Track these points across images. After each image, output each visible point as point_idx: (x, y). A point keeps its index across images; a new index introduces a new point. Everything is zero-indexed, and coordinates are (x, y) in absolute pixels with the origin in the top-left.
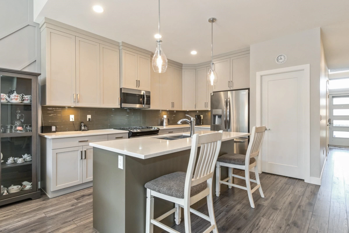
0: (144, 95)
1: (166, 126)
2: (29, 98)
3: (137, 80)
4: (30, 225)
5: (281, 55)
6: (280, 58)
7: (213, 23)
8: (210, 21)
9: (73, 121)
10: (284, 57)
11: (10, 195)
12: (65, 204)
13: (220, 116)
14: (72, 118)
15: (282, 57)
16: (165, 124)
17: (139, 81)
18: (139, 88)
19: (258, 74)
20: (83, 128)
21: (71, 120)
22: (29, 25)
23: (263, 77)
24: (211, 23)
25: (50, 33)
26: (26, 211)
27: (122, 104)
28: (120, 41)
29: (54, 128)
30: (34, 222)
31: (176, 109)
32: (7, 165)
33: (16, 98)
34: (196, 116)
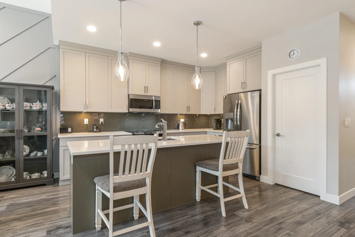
0: (153, 100)
1: (182, 129)
2: (46, 105)
3: (145, 86)
4: (31, 202)
5: (294, 50)
6: (292, 53)
7: (198, 26)
8: (195, 24)
9: (87, 124)
10: (297, 51)
11: (31, 179)
12: (66, 192)
13: (232, 120)
14: (86, 121)
15: (295, 52)
16: (181, 128)
17: (147, 87)
18: (147, 93)
19: (270, 73)
20: (95, 130)
21: (85, 123)
22: (50, 48)
23: (277, 76)
24: (196, 26)
25: (64, 53)
26: (36, 193)
27: (130, 109)
28: (128, 52)
29: (70, 130)
30: (35, 201)
31: (192, 112)
32: (30, 157)
33: (36, 105)
34: (215, 120)
